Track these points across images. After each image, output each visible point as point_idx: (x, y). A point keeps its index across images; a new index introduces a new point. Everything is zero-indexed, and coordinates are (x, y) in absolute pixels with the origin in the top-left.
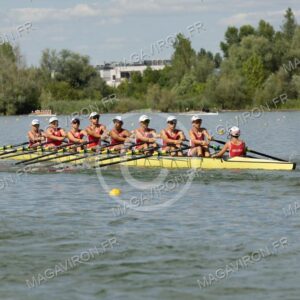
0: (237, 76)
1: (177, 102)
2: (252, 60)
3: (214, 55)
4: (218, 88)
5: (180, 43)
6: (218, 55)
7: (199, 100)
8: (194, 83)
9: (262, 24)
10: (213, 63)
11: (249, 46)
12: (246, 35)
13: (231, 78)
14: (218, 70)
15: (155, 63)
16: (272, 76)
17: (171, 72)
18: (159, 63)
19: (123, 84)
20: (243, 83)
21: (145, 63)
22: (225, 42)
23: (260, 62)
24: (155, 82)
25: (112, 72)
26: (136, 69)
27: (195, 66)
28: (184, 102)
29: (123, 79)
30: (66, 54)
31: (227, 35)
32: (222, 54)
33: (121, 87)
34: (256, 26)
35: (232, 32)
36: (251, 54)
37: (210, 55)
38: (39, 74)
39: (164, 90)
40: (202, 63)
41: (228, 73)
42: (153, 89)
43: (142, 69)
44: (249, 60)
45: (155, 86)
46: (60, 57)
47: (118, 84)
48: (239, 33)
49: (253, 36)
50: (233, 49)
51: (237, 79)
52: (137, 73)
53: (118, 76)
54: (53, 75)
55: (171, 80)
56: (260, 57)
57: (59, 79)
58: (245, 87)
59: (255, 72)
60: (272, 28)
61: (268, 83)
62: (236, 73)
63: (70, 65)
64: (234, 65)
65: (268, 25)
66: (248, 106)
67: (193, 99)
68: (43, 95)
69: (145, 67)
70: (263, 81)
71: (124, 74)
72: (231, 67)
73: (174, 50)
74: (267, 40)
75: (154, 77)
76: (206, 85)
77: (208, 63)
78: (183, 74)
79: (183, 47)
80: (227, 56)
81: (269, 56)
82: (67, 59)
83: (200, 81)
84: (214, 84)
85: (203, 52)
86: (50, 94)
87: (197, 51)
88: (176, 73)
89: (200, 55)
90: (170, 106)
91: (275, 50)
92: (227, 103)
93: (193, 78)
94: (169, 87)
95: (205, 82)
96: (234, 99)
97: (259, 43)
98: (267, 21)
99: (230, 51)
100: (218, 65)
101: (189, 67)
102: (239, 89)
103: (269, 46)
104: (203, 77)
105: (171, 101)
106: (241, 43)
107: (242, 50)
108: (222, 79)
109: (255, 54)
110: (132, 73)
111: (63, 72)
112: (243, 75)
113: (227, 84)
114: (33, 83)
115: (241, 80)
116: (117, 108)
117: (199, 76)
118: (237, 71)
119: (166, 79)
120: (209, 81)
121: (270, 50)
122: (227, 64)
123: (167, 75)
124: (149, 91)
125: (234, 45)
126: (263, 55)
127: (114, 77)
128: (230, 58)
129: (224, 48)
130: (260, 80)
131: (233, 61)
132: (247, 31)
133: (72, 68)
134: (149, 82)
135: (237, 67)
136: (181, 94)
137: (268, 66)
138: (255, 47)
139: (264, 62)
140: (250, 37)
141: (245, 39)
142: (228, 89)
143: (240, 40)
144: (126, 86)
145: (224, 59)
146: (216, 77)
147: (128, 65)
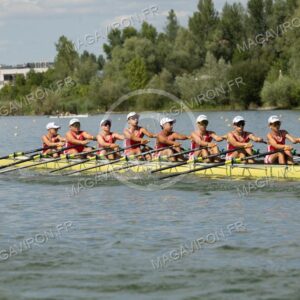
0: (120, 78)
1: (61, 104)
2: (135, 62)
3: (97, 57)
4: (101, 90)
5: (64, 46)
6: (101, 57)
7: (82, 102)
8: (78, 85)
9: (145, 26)
10: (96, 65)
11: (132, 48)
12: (129, 37)
13: (114, 80)
14: (101, 72)
15: (39, 65)
16: (155, 78)
17: (54, 75)
18: (42, 65)
19: (6, 87)
20: (126, 85)
21: (28, 66)
22: (108, 44)
23: (143, 63)
24: (38, 85)
26: (19, 71)
27: (78, 68)
28: (68, 104)
29: (6, 82)
31: (110, 37)
32: (105, 56)
33: (5, 90)
35: (114, 34)
36: (134, 56)
37: (93, 57)
40: (86, 65)
41: (111, 75)
43: (25, 72)
44: (132, 62)
47: (1, 87)
48: (121, 35)
49: (136, 38)
50: (115, 51)
51: (120, 81)
52: (21, 75)
53: (2, 79)
56: (142, 59)
58: (128, 89)
59: (138, 74)
60: (155, 30)
62: (120, 75)
64: (117, 67)
65: (151, 27)
66: (131, 108)
67: (77, 101)
69: (28, 70)
70: (146, 83)
71: (7, 77)
72: (114, 69)
73: (57, 53)
74: (149, 42)
75: (38, 80)
76: (90, 87)
77: (91, 65)
78: (67, 75)
79: (65, 50)
80: (110, 58)
81: (152, 58)
83: (84, 83)
84: (98, 86)
85: (86, 54)
87: (80, 53)
88: (59, 75)
89: (83, 57)
90: (53, 109)
91: (158, 51)
93: (77, 80)
95: (88, 84)
97: (142, 45)
98: (149, 23)
99: (113, 53)
100: (101, 67)
101: (72, 70)
103: (152, 48)
104: (86, 79)
105: (54, 103)
106: (124, 45)
107: (125, 52)
108: (105, 81)
109: (138, 56)
110: (16, 75)
112: (126, 77)
113: (109, 86)
115: (124, 81)
117: (82, 78)
118: (120, 73)
119: (50, 82)
120: (93, 83)
121: (153, 51)
122: (110, 66)
123: (50, 78)
125: (117, 47)
126: (146, 57)
128: (113, 60)
129: (107, 50)
130: (143, 82)
131: (116, 62)
132: (130, 33)
134: (32, 84)
135: (121, 69)
136: (64, 96)
137: (150, 67)
138: (138, 49)
139: (147, 64)
140: (133, 39)
141: (127, 41)
142: (111, 91)
143: (123, 42)
144: (9, 89)
145: (107, 61)
146: (99, 79)
147: (10, 67)
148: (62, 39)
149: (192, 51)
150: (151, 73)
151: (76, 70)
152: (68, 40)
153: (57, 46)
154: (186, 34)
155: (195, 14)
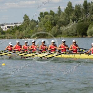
1: (25, 35)
3: (36, 21)
5: (26, 17)
8: (30, 30)
9: (51, 11)
10: (36, 23)
11: (47, 18)
13: (41, 28)
14: (37, 25)
15: (18, 23)
16: (54, 27)
17: (23, 26)
19: (8, 30)
20: (45, 30)
21: (15, 24)
22: (40, 17)
25: (4, 27)
26: (12, 25)
27: (30, 24)
28: (27, 35)
31: (40, 15)
32: (39, 21)
33: (7, 31)
34: (49, 12)
35: (41, 14)
36: (48, 20)
37: (35, 21)
39: (21, 32)
40: (32, 24)
41: (40, 26)
42: (17, 32)
44: (47, 22)
45: (18, 31)
47: (6, 30)
48: (44, 14)
49: (48, 15)
50: (42, 19)
51: (43, 28)
55: (23, 29)
56: (50, 22)
59: (49, 26)
60: (54, 12)
61: (53, 30)
64: (42, 24)
65: (53, 12)
66: (46, 37)
67: (30, 35)
70: (51, 29)
71: (8, 27)
72: (41, 25)
74: (52, 16)
75: (18, 28)
76: (34, 30)
77: (34, 23)
78: (27, 27)
80: (40, 21)
81: (53, 21)
83: (32, 29)
84: (36, 30)
85: (33, 20)
87: (31, 20)
88: (24, 27)
90: (22, 37)
91: (55, 19)
92: (40, 36)
93: (30, 28)
94: (22, 31)
95: (33, 29)
96: (42, 35)
98: (52, 10)
99: (41, 20)
100: (37, 24)
101: (28, 25)
103: (53, 18)
104: (33, 28)
105: (23, 35)
106: (45, 17)
107: (45, 19)
108: (39, 28)
109: (49, 21)
110: (11, 27)
112: (45, 27)
113: (40, 30)
115: (44, 28)
117: (31, 27)
118: (43, 26)
119: (21, 29)
120: (35, 29)
121: (54, 19)
123: (21, 27)
126: (51, 21)
127: (5, 28)
129: (39, 19)
130: (50, 29)
131: (42, 22)
132: (46, 13)
134: (16, 29)
135: (43, 25)
136: (26, 33)
137: (53, 24)
138: (49, 18)
139: (52, 23)
140: (47, 15)
141: (45, 16)
143: (44, 16)
144: (9, 31)
145: (39, 22)
146: (37, 28)
147: (9, 24)
148: (25, 15)
149: (65, 19)
150: (53, 26)
151: (29, 25)
152: (27, 15)
153: (24, 17)
154: (64, 14)
155: (66, 8)
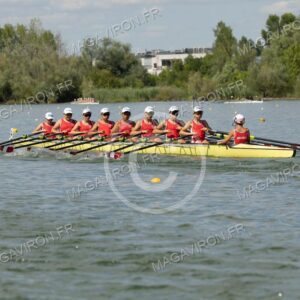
0: (278, 64)
2: (293, 48)
4: (258, 76)
5: (222, 32)
8: (236, 71)
10: (255, 51)
11: (290, 35)
12: (288, 23)
13: (273, 67)
14: (259, 58)
15: (196, 51)
17: (212, 60)
18: (200, 51)
19: (164, 72)
20: (284, 71)
21: (187, 51)
22: (267, 30)
24: (196, 70)
25: (153, 60)
26: (177, 57)
29: (164, 67)
30: (107, 42)
31: (268, 23)
33: (163, 75)
35: (273, 20)
38: (80, 63)
39: (205, 78)
41: (269, 61)
42: (194, 77)
43: (183, 57)
44: (290, 48)
45: (196, 74)
46: (101, 45)
47: (159, 72)
48: (280, 21)
51: (278, 67)
52: (178, 60)
53: (160, 64)
54: (94, 63)
55: (213, 69)
57: (100, 67)
58: (286, 75)
59: (296, 61)
62: (278, 61)
63: (111, 53)
64: (275, 53)
66: (289, 95)
68: (84, 83)
69: (186, 56)
71: (165, 62)
72: (272, 56)
73: (215, 38)
75: (196, 65)
76: (248, 73)
78: (225, 62)
79: (224, 35)
82: (108, 47)
83: (242, 69)
84: (256, 72)
85: (244, 40)
86: (91, 82)
87: (239, 38)
88: (217, 61)
89: (241, 42)
92: (268, 91)
93: (235, 66)
94: (210, 75)
95: (246, 70)
96: (275, 87)
100: (259, 53)
101: (230, 56)
102: (280, 77)
104: (244, 65)
105: (212, 89)
107: (283, 38)
108: (263, 67)
109: (296, 43)
110: (174, 61)
111: (104, 60)
112: (284, 63)
113: (268, 72)
114: (74, 70)
115: (282, 68)
116: (158, 96)
117: (240, 64)
118: (279, 59)
119: (207, 67)
120: (251, 69)
122: (268, 52)
123: (208, 63)
124: (190, 79)
127: (155, 65)
128: (272, 46)
129: (265, 35)
131: (274, 49)
132: (288, 19)
133: (113, 57)
134: (190, 69)
135: (279, 55)
136: (222, 82)
138: (296, 35)
142: (269, 78)
144: (167, 75)
145: (265, 47)
146: (257, 65)
147: (169, 53)
148: (221, 24)
151: (234, 55)
152: (227, 25)
153: (216, 32)
